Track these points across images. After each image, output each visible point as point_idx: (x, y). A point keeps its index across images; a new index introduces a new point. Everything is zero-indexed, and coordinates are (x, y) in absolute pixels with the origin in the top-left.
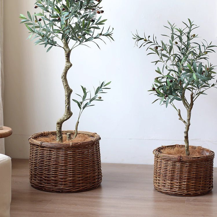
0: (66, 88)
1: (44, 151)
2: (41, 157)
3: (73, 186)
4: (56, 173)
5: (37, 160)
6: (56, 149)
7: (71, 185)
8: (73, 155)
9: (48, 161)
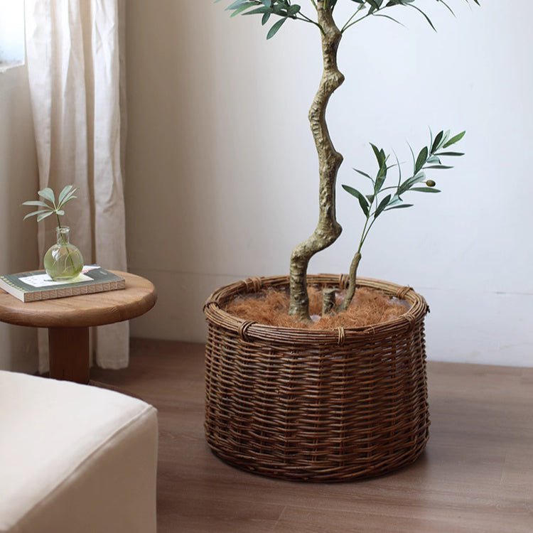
0: (323, 151)
1: (254, 352)
2: (244, 368)
3: (346, 464)
4: (292, 421)
5: (231, 375)
6: (292, 348)
7: (339, 458)
8: (346, 368)
9: (268, 385)
